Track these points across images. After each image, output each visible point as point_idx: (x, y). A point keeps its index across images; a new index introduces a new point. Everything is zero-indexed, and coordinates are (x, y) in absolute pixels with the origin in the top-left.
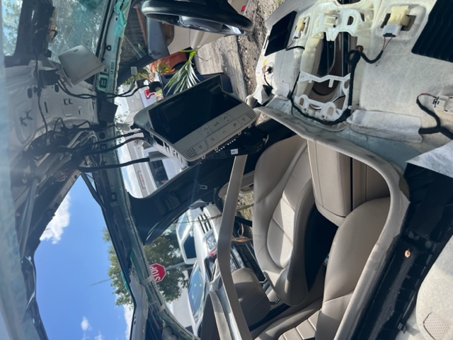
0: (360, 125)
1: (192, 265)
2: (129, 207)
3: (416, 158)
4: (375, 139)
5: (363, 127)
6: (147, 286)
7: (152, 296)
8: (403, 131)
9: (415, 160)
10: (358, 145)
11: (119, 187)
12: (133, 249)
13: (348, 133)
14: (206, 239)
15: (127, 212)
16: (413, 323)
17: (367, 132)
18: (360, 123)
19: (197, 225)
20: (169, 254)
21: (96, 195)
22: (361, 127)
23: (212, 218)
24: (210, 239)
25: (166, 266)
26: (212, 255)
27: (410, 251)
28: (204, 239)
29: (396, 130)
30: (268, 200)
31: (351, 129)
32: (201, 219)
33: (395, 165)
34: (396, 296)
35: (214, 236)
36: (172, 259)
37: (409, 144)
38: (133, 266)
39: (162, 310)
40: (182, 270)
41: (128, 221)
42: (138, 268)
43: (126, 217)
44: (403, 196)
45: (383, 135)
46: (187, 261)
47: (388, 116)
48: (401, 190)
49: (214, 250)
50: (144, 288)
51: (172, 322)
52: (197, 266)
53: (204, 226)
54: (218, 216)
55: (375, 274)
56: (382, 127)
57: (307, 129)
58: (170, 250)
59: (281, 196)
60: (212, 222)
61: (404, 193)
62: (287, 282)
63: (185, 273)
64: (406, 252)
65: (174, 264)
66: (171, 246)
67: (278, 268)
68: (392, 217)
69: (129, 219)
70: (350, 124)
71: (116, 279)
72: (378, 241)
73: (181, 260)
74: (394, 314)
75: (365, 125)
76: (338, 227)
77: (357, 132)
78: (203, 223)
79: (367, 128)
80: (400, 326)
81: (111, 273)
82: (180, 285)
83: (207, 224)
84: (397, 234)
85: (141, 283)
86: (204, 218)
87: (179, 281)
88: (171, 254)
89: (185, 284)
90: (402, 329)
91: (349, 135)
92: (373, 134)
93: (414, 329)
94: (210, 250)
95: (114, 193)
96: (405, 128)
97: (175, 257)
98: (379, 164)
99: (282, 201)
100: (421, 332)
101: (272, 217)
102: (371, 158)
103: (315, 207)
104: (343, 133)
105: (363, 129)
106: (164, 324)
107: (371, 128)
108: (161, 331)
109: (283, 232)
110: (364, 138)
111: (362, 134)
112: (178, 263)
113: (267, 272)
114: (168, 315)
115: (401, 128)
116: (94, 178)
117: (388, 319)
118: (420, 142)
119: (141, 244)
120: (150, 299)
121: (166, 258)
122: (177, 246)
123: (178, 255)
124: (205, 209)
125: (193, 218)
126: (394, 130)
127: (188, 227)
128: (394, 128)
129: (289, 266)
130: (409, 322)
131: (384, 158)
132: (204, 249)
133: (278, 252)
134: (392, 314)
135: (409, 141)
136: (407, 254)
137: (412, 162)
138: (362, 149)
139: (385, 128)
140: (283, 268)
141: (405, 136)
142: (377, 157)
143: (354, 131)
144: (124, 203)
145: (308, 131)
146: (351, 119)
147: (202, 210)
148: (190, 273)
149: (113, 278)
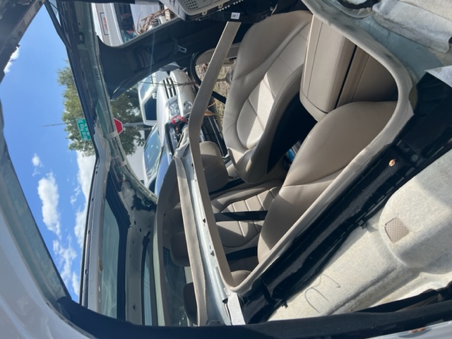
0: (386, 17)
1: (151, 127)
2: (98, 54)
3: (438, 68)
4: (398, 37)
5: (389, 20)
6: (111, 140)
7: (115, 151)
8: (432, 35)
9: (436, 71)
10: (376, 39)
11: (88, 28)
12: (99, 101)
13: (368, 22)
14: (170, 104)
15: (95, 59)
16: (374, 223)
17: (391, 26)
18: (387, 14)
19: (161, 90)
20: (127, 111)
21: (61, 30)
22: (386, 19)
23: (179, 85)
24: (173, 105)
25: (124, 122)
26: (174, 121)
27: (396, 161)
28: (167, 104)
29: (425, 32)
30: (248, 78)
31: (373, 18)
32: (166, 83)
33: (411, 72)
34: (367, 198)
35: (177, 103)
36: (130, 117)
37: (433, 52)
38: (98, 118)
39: (124, 165)
40: (139, 129)
41: (95, 69)
42: (103, 122)
43: (94, 65)
44: (410, 105)
45: (408, 34)
46: (146, 122)
47: (422, 13)
48: (410, 99)
49: (176, 117)
50: (108, 143)
51: (132, 177)
52: (156, 129)
53: (168, 91)
54: (186, 84)
55: (354, 175)
56: (412, 25)
57: (322, 7)
58: (129, 107)
59: (262, 78)
60: (178, 89)
61: (411, 104)
62: (250, 162)
63: (142, 133)
64: (392, 161)
65: (131, 122)
66: (130, 104)
67: (244, 148)
68: (391, 126)
69: (97, 67)
70: (375, 12)
71: (70, 125)
72: (369, 146)
73: (139, 119)
74: (359, 212)
75: (391, 18)
76: (317, 122)
77: (380, 25)
78: (168, 87)
79: (392, 22)
80: (362, 222)
81: (65, 119)
82: (135, 142)
83: (172, 89)
84: (389, 143)
85: (104, 136)
86: (170, 83)
87: (134, 138)
88: (130, 112)
89: (140, 143)
90: (362, 226)
91: (369, 26)
92: (397, 31)
93: (373, 228)
94: (171, 116)
95: (81, 34)
96: (436, 32)
97: (133, 115)
98: (396, 66)
99: (262, 83)
100: (380, 231)
101: (248, 97)
102: (388, 58)
103: (297, 96)
104: (363, 21)
105: (387, 22)
106: (124, 178)
107: (397, 23)
108: (121, 183)
109: (256, 115)
110: (385, 32)
111: (384, 27)
112: (136, 122)
113: (231, 149)
114: (129, 171)
115: (431, 31)
116: (59, 10)
117: (353, 215)
118: (445, 51)
119: (108, 98)
120: (112, 153)
121: (124, 114)
122: (137, 104)
123: (137, 114)
124: (172, 74)
125: (158, 80)
126: (423, 31)
127: (151, 88)
128: (423, 29)
129: (255, 148)
130: (370, 221)
131: (402, 61)
132: (165, 115)
133: (247, 133)
134: (357, 212)
135: (435, 48)
136: (391, 163)
137: (433, 72)
138: (380, 45)
139: (414, 27)
140: (248, 149)
141: (431, 41)
142: (395, 59)
143: (376, 22)
144: (93, 48)
145: (323, 10)
146: (378, 7)
147: (169, 73)
148: (147, 133)
149: (68, 123)
